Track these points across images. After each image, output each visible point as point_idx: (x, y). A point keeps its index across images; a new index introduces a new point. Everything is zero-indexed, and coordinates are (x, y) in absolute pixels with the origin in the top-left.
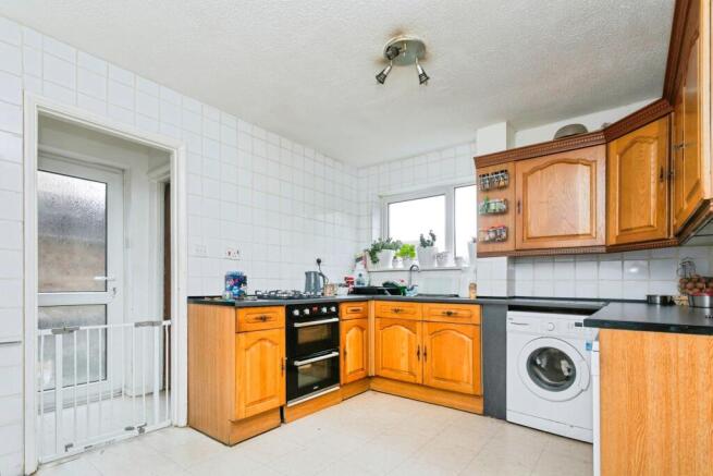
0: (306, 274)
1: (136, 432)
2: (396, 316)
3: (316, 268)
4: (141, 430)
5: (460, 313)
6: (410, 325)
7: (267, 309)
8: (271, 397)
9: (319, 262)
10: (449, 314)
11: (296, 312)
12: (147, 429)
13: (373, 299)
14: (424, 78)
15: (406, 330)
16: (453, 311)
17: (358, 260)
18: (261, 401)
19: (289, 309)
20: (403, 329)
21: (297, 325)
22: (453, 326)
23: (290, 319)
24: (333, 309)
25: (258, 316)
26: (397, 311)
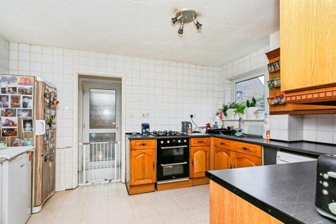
0: (182, 122)
1: (108, 182)
2: (222, 146)
3: (189, 120)
4: (110, 181)
5: (250, 148)
6: (228, 152)
7: (146, 140)
8: (148, 178)
9: (192, 116)
10: (245, 149)
11: (162, 142)
12: (112, 181)
13: (212, 136)
14: (198, 26)
15: (226, 155)
16: (248, 147)
17: (217, 114)
18: (142, 179)
19: (159, 141)
20: (225, 154)
21: (162, 148)
22: (248, 156)
23: (159, 145)
24: (185, 141)
25: (142, 143)
26: (222, 144)
